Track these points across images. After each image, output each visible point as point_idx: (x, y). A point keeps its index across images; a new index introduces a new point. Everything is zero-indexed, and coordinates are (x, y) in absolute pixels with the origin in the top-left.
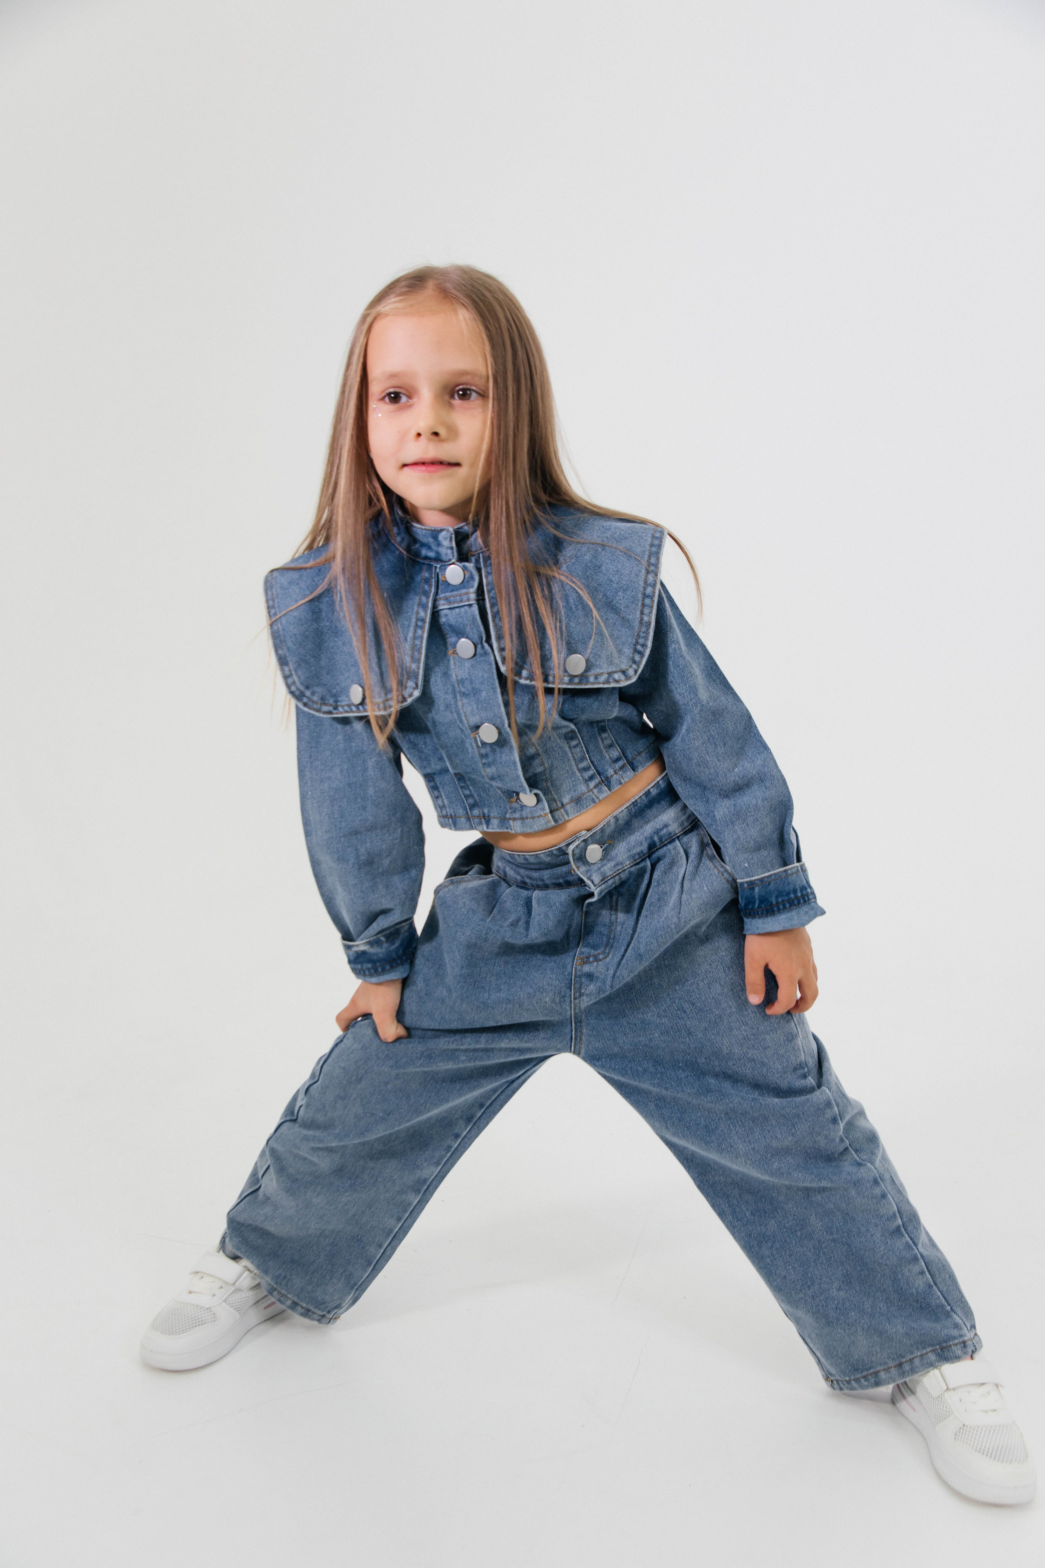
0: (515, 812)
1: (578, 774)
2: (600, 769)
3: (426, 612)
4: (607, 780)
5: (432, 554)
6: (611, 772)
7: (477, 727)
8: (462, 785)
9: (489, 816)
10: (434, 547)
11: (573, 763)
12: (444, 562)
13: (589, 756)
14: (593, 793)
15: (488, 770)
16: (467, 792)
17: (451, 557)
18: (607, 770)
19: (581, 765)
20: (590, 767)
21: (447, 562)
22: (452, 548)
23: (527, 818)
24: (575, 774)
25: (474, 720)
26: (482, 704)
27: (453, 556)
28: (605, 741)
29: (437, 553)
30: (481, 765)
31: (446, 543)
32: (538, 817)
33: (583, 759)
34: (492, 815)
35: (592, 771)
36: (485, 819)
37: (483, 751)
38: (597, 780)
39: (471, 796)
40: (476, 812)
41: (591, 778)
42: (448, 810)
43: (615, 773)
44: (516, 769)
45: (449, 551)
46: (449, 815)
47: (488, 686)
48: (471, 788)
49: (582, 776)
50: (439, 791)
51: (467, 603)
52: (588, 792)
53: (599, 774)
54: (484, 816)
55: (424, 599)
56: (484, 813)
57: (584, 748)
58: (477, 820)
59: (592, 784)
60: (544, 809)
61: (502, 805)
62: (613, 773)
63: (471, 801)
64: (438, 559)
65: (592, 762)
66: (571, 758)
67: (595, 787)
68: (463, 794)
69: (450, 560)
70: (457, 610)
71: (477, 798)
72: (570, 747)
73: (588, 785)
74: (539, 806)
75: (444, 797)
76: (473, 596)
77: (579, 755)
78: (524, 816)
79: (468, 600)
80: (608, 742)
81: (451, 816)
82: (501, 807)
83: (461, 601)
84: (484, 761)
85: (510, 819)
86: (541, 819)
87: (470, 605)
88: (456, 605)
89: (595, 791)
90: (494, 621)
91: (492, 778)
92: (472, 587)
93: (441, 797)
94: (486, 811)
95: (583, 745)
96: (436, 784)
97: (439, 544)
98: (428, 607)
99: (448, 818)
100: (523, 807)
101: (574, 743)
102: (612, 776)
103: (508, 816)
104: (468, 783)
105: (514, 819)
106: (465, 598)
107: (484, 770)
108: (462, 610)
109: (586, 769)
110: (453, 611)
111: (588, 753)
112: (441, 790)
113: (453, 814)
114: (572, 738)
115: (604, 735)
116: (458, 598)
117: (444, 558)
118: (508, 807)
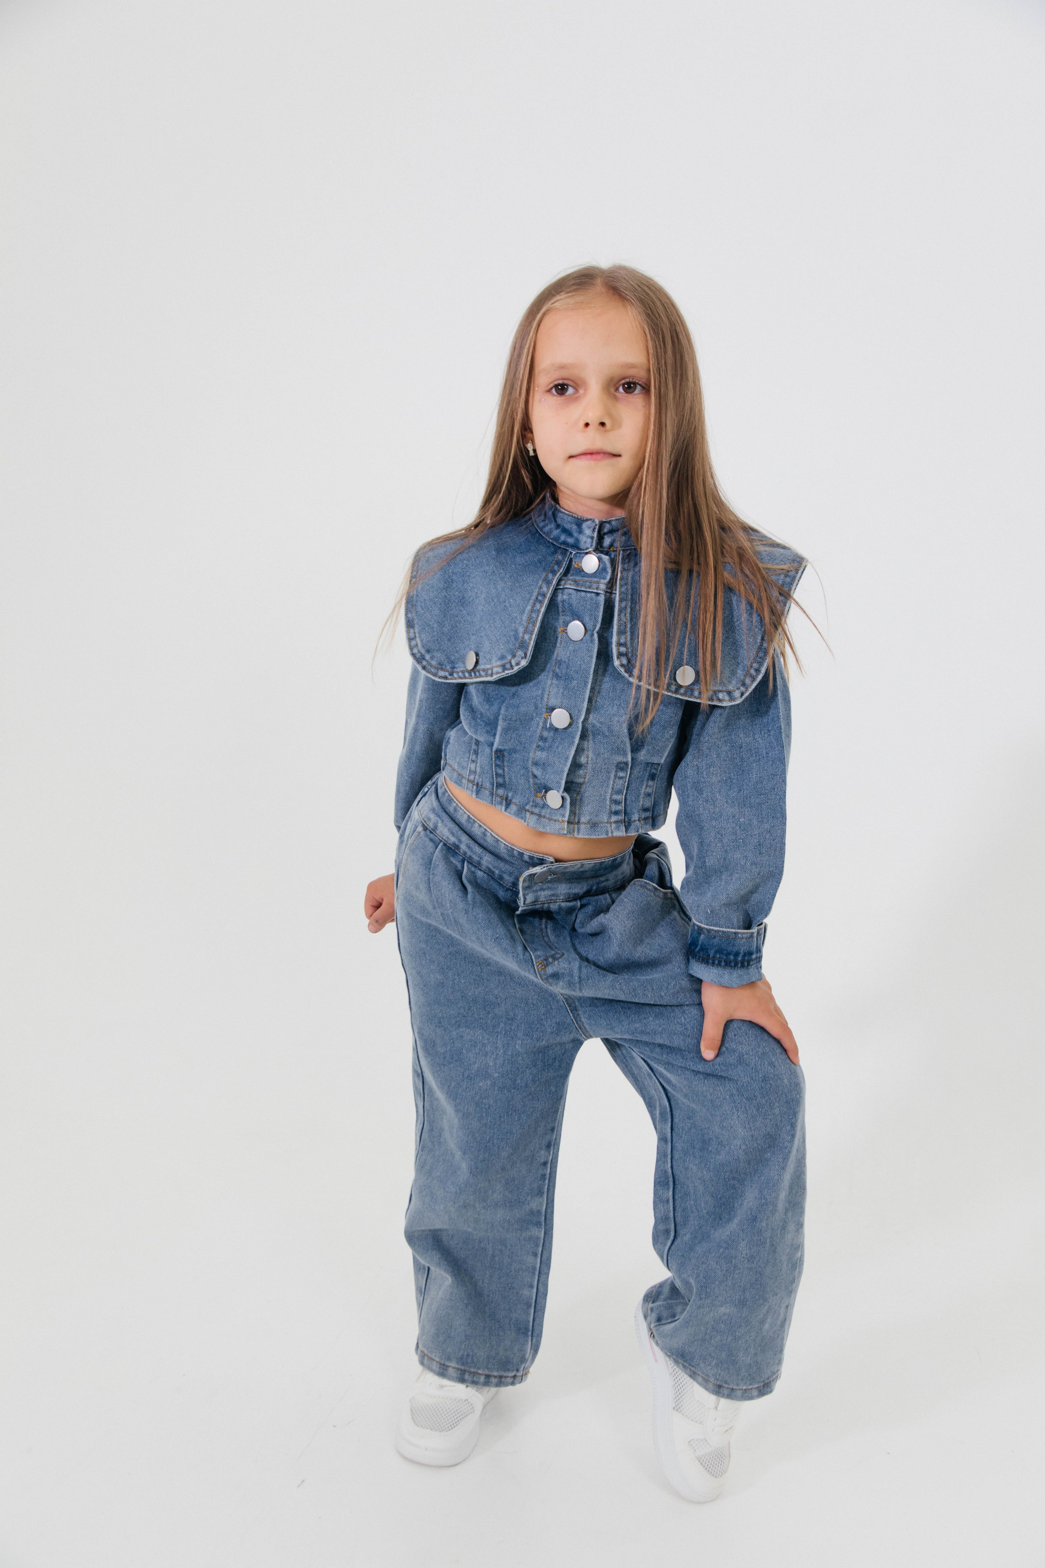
0: (536, 806)
1: (608, 803)
2: (628, 809)
3: (548, 588)
4: (629, 823)
5: (570, 540)
6: (635, 817)
7: (553, 709)
8: (498, 763)
9: (511, 800)
10: (575, 534)
11: (610, 791)
12: (581, 549)
13: (626, 793)
14: (611, 826)
15: (539, 753)
16: (500, 771)
17: (589, 546)
18: (634, 814)
19: (615, 797)
20: (622, 802)
21: (583, 550)
22: (592, 538)
23: (544, 817)
24: (606, 801)
25: (553, 702)
26: (569, 692)
27: (592, 545)
28: (648, 788)
29: (577, 540)
30: (535, 746)
31: (588, 532)
32: (555, 821)
33: (619, 792)
34: (514, 800)
35: (621, 807)
36: (506, 801)
37: (545, 734)
38: (621, 817)
39: (503, 776)
40: (501, 792)
41: (616, 813)
42: (477, 777)
43: (639, 820)
44: (565, 765)
45: (589, 540)
46: (476, 781)
47: (581, 678)
48: (506, 769)
49: (610, 807)
50: (477, 757)
51: (596, 591)
52: (606, 823)
53: (625, 813)
54: (507, 799)
55: (550, 576)
56: (507, 796)
57: (626, 784)
58: (499, 799)
59: (614, 818)
60: (563, 816)
61: (527, 796)
62: (637, 819)
63: (500, 780)
64: (576, 546)
65: (625, 799)
66: (611, 786)
67: (615, 822)
68: (496, 772)
69: (587, 548)
70: (583, 594)
71: (507, 779)
72: (615, 776)
73: (610, 817)
74: (561, 811)
75: (478, 765)
76: (603, 586)
77: (619, 787)
78: (543, 814)
79: (597, 589)
80: (649, 790)
81: (478, 784)
82: (525, 796)
83: (590, 587)
84: (540, 743)
85: (528, 811)
86: (557, 823)
87: (598, 594)
88: (583, 589)
89: (614, 825)
90: (619, 615)
91: (536, 764)
92: (604, 578)
93: (477, 763)
94: (510, 795)
95: (627, 780)
96: (478, 749)
97: (581, 532)
98: (552, 584)
99: (474, 785)
100: (545, 806)
101: (621, 774)
102: (635, 821)
103: (527, 807)
104: (506, 763)
105: (532, 813)
106: (595, 586)
107: (535, 752)
108: (589, 595)
109: (617, 802)
110: (579, 593)
111: (627, 790)
112: (479, 757)
113: (480, 784)
114: (622, 769)
115: (650, 783)
116: (588, 583)
117: (582, 546)
118: (532, 799)
